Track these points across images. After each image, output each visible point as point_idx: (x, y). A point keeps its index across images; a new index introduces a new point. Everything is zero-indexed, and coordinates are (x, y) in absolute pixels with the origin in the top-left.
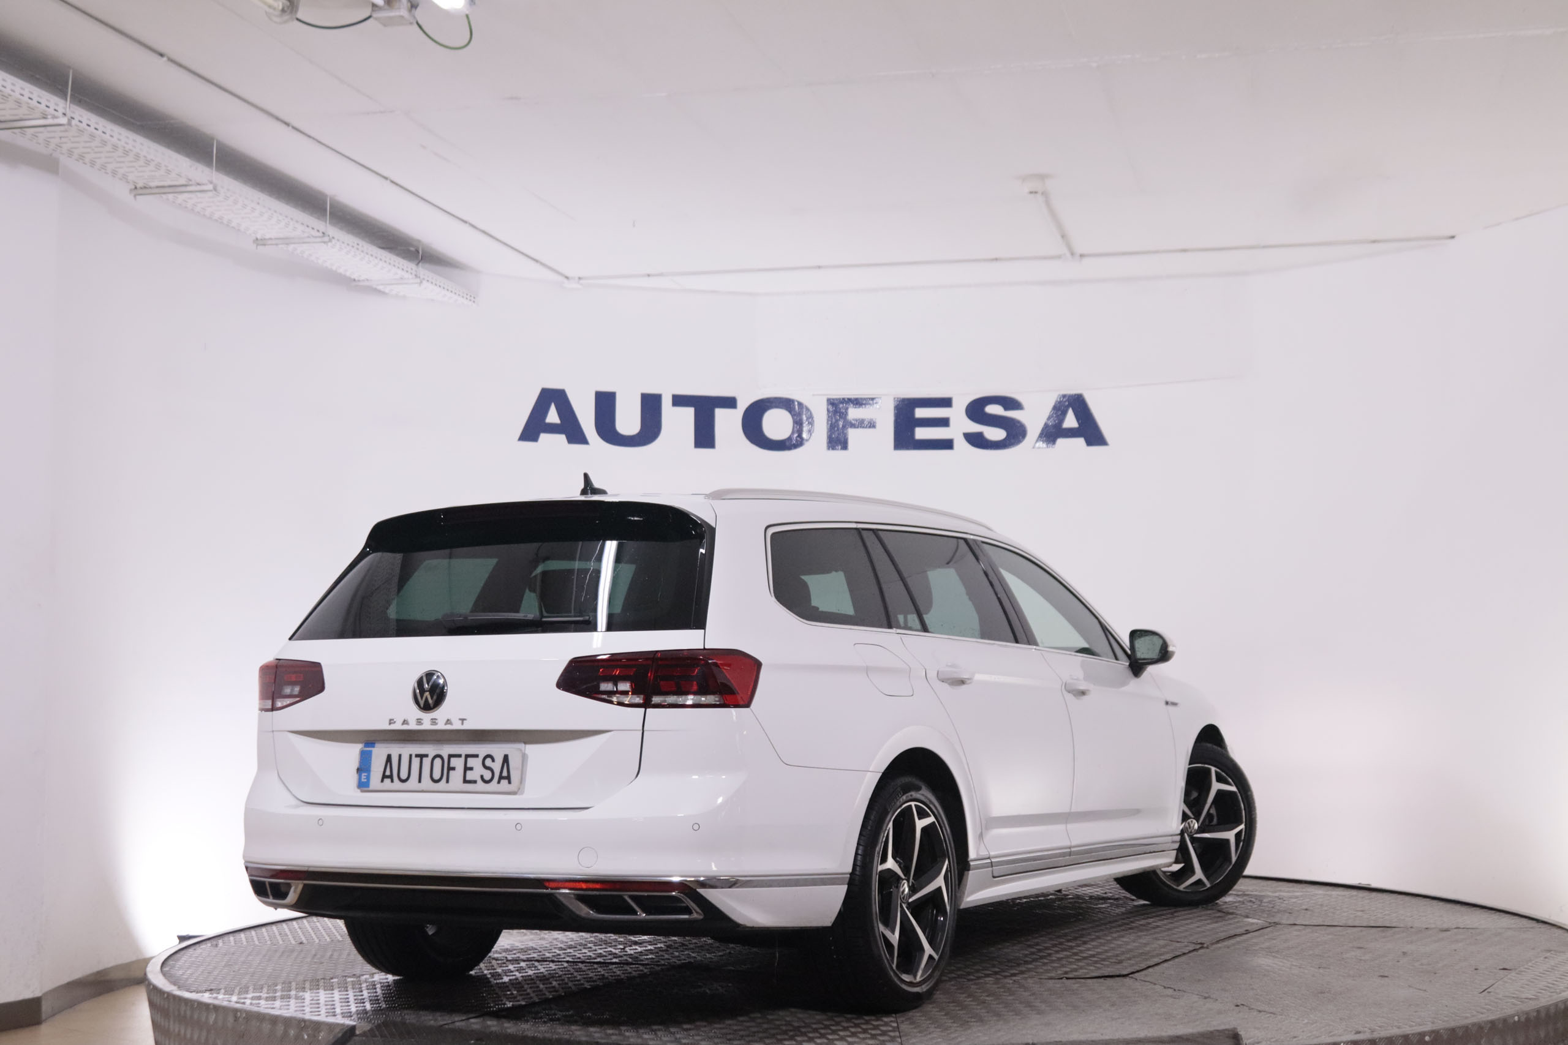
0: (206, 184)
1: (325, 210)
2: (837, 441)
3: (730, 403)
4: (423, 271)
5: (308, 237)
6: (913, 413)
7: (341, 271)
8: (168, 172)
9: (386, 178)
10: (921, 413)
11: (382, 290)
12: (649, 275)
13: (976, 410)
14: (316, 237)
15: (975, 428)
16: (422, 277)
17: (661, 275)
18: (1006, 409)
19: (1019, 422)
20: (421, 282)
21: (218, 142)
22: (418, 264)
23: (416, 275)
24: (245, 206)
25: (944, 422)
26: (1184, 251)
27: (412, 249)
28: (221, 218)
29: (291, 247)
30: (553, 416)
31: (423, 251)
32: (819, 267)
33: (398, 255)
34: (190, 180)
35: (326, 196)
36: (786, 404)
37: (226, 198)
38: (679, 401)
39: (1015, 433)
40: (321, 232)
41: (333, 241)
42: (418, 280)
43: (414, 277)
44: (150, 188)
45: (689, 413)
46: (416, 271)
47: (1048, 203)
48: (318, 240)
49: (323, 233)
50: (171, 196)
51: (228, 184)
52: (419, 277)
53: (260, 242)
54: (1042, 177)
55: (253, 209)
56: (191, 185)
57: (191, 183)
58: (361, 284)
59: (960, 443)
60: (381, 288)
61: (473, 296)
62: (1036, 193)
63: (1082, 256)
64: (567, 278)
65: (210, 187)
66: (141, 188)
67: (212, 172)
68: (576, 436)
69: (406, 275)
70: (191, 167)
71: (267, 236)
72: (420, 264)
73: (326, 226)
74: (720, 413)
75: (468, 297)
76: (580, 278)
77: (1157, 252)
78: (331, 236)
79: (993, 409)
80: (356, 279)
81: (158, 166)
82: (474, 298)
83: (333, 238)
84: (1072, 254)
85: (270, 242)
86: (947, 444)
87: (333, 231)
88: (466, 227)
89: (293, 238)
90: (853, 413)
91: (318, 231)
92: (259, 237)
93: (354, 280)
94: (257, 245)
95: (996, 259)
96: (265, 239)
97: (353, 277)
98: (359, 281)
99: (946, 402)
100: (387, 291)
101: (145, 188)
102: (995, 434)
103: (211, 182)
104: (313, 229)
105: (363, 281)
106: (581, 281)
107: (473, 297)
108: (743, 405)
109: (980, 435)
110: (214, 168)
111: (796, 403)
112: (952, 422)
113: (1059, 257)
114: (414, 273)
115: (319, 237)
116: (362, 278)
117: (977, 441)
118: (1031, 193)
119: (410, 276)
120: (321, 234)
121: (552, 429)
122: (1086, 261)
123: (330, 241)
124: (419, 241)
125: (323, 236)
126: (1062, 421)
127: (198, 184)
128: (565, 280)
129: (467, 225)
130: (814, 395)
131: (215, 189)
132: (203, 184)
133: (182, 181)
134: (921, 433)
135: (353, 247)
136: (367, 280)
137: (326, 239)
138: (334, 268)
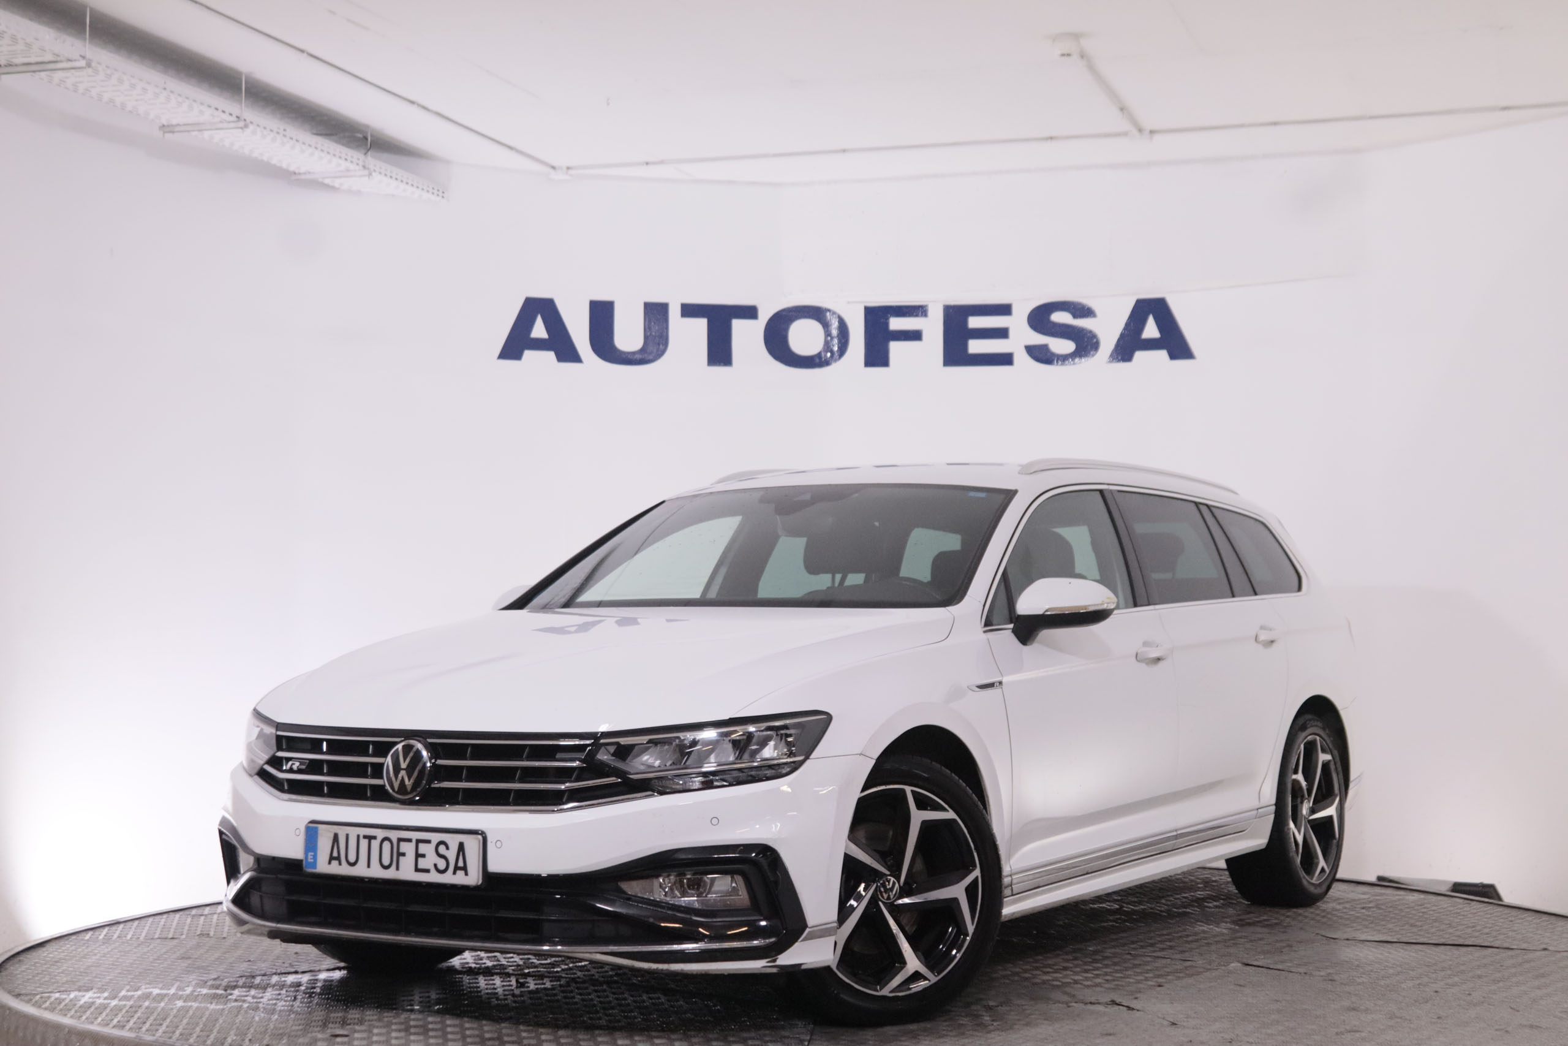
0: (79, 60)
1: (240, 89)
2: (876, 356)
3: (749, 312)
4: (373, 161)
5: (221, 122)
6: (966, 322)
7: (274, 161)
8: (29, 45)
9: (302, 51)
10: (975, 322)
11: (331, 184)
12: (647, 164)
13: (1040, 318)
14: (229, 122)
15: (1038, 339)
16: (372, 167)
17: (662, 162)
18: (1075, 316)
19: (1091, 332)
20: (370, 174)
21: (92, 10)
22: (365, 154)
23: (364, 167)
24: (133, 86)
25: (1002, 333)
26: (1275, 124)
27: (360, 136)
28: (111, 101)
29: (206, 134)
30: (539, 330)
31: (372, 136)
32: (844, 151)
33: (338, 142)
34: (58, 56)
35: (240, 74)
36: (816, 313)
37: (109, 77)
38: (690, 310)
39: (1086, 344)
40: (234, 116)
41: (251, 127)
42: (366, 172)
43: (361, 168)
44: (16, 65)
45: (701, 325)
46: (364, 161)
47: (1091, 68)
48: (232, 125)
49: (237, 117)
50: (43, 74)
51: (105, 58)
52: (368, 169)
53: (167, 128)
54: (1076, 36)
55: (144, 90)
56: (61, 61)
57: (59, 59)
58: (303, 177)
59: (1022, 358)
60: (327, 181)
61: (436, 189)
62: (1069, 55)
63: (1152, 132)
64: (553, 168)
65: (83, 63)
66: (6, 66)
67: (85, 46)
68: (567, 352)
69: (352, 167)
70: (56, 39)
71: (174, 122)
72: (369, 153)
73: (241, 109)
74: (739, 326)
75: (435, 192)
76: (568, 168)
77: (1242, 126)
78: (248, 121)
79: (1060, 317)
80: (297, 171)
81: (14, 39)
82: (443, 192)
83: (252, 123)
84: (1140, 130)
85: (177, 129)
86: (1006, 359)
87: (251, 114)
88: (413, 109)
89: (203, 124)
90: (896, 324)
91: (231, 114)
92: (165, 124)
93: (295, 173)
94: (164, 133)
95: (1051, 138)
96: (172, 126)
97: (292, 169)
98: (300, 174)
99: (1004, 310)
100: (337, 185)
101: (11, 65)
102: (1062, 346)
103: (83, 57)
104: (224, 112)
105: (305, 173)
106: (571, 172)
107: (441, 192)
108: (764, 315)
109: (1045, 347)
110: (87, 41)
111: (828, 314)
112: (1011, 333)
113: (1125, 134)
114: (361, 163)
115: (233, 122)
116: (302, 170)
117: (1041, 355)
118: (1063, 55)
119: (357, 168)
120: (233, 118)
121: (539, 345)
122: (1157, 138)
123: (246, 126)
124: (367, 126)
125: (238, 121)
126: (1141, 329)
127: (69, 60)
128: (551, 171)
129: (416, 106)
130: (849, 303)
131: (89, 65)
132: (75, 60)
133: (48, 57)
134: (976, 346)
135: (278, 133)
136: (309, 173)
137: (241, 124)
138: (265, 158)
